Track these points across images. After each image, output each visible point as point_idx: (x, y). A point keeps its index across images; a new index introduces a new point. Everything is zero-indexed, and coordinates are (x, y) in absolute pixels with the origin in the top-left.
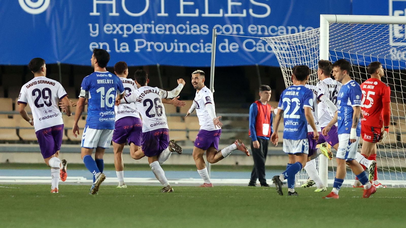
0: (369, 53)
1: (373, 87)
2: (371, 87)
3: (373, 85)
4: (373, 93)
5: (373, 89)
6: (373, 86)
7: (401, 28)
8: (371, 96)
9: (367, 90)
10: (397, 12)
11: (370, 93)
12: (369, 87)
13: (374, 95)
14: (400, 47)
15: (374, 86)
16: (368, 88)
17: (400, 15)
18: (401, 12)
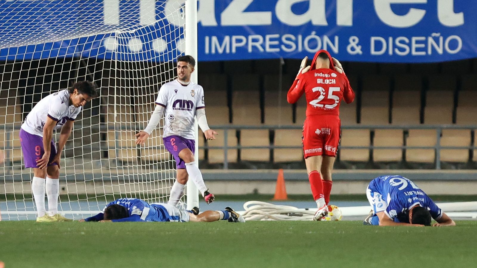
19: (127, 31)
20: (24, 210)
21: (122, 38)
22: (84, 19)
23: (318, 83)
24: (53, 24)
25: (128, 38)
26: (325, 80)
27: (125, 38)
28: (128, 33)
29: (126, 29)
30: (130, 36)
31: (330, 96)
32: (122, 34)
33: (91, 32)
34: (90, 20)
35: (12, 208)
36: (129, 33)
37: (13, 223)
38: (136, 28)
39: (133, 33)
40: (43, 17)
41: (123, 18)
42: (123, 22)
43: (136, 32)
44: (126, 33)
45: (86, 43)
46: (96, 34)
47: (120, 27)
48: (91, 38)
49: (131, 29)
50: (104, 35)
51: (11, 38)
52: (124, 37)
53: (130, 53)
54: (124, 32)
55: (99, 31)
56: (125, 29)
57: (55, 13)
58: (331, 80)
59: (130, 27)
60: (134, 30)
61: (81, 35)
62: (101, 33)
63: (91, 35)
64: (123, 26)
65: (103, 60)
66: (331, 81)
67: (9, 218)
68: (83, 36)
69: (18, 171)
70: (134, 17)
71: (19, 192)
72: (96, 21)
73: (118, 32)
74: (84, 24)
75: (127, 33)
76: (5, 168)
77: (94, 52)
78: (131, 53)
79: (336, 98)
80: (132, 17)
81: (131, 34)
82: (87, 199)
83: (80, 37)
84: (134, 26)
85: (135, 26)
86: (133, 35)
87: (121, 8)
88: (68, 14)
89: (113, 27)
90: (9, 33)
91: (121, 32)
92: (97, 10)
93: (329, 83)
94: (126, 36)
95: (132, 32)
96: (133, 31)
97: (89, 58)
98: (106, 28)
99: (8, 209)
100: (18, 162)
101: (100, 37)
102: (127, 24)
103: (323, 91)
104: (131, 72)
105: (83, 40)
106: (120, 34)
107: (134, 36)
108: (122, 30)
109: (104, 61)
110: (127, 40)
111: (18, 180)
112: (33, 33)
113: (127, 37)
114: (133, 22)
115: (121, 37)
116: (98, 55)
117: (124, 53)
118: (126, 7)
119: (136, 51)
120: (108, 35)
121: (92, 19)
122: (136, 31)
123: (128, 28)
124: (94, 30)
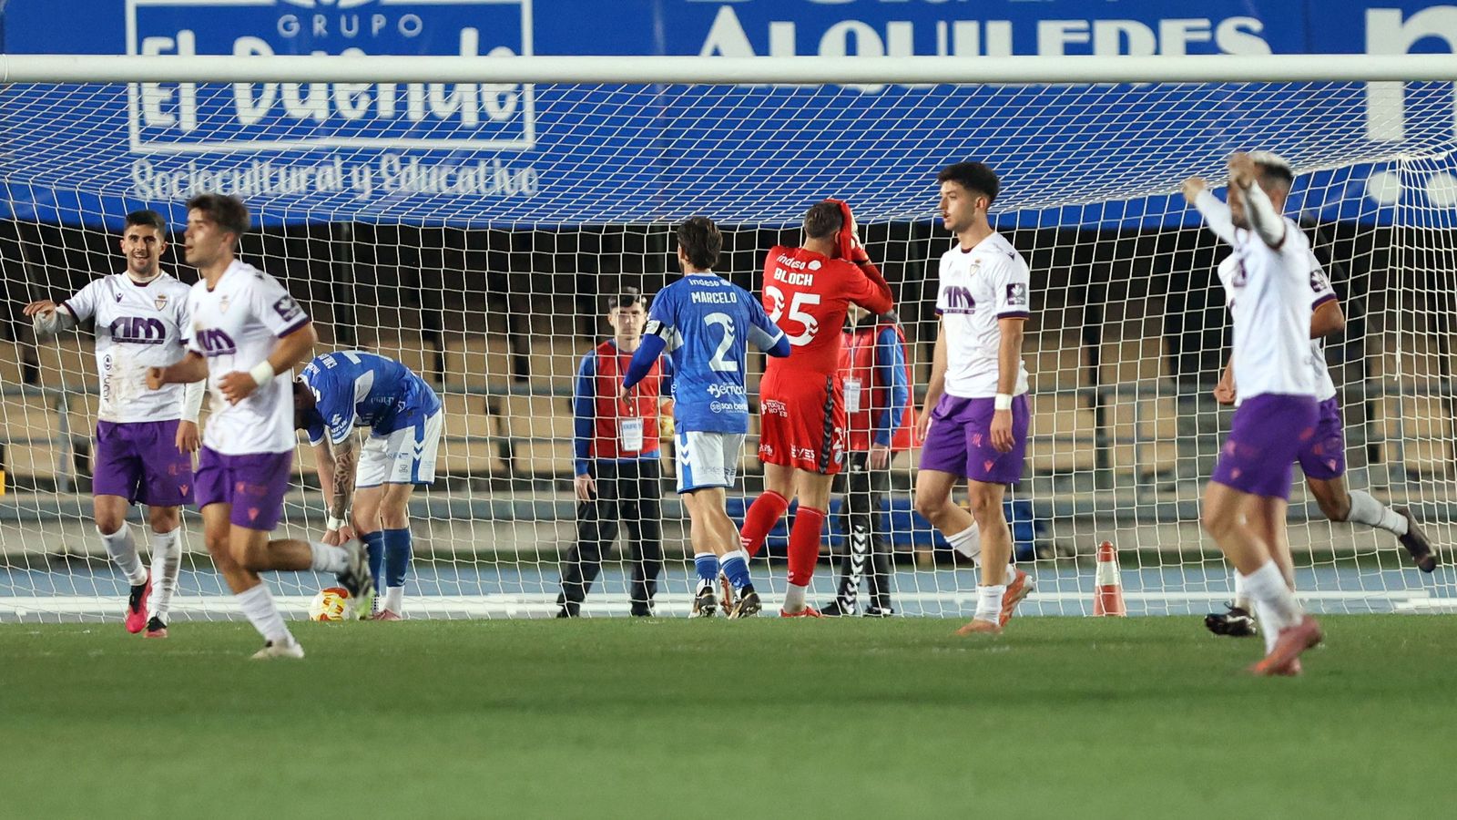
0: (72, 182)
1: (809, 280)
2: (801, 279)
3: (807, 271)
4: (814, 299)
5: (810, 284)
6: (807, 276)
7: (166, 95)
8: (804, 308)
9: (788, 290)
10: (153, 44)
11: (799, 298)
12: (794, 279)
13: (818, 303)
14: (174, 159)
15: (811, 276)
16: (793, 283)
17: (163, 52)
18: (167, 43)
19: (1428, 156)
20: (1181, 590)
21: (1416, 172)
22: (1322, 129)
23: (775, 277)
24: (1249, 140)
25: (1431, 172)
26: (791, 275)
27: (1423, 172)
28: (1429, 160)
29: (1425, 149)
30: (1434, 168)
31: (795, 315)
32: (1415, 162)
33: (1341, 158)
34: (1338, 130)
35: (1153, 585)
36: (1433, 159)
37: (1154, 620)
38: (1448, 147)
39: (1442, 161)
40: (1224, 124)
41: (1418, 124)
42: (1417, 134)
43: (1448, 158)
44: (1425, 161)
45: (1329, 185)
46: (1353, 163)
47: (1410, 145)
48: (1342, 174)
49: (1437, 150)
50: (1371, 165)
51: (1147, 174)
52: (1419, 169)
53: (1428, 207)
54: (1420, 158)
55: (1361, 155)
56: (1422, 151)
57: (1253, 115)
58: (802, 276)
59: (1433, 147)
60: (1445, 154)
61: (1318, 164)
62: (1366, 161)
63: (1341, 166)
64: (1417, 144)
65: (1373, 229)
66: (803, 280)
67: (1146, 610)
68: (1321, 168)
69: (1167, 496)
70: (1442, 121)
71: (1169, 546)
72: (1352, 133)
73: (1405, 157)
74: (1322, 141)
75: (1427, 160)
76: (1137, 487)
77: (1350, 208)
78: (1430, 209)
79: (808, 320)
80: (1438, 123)
81: (1437, 162)
82: (1334, 561)
83: (1315, 170)
84: (1443, 143)
85: (1447, 142)
86: (1441, 164)
87: (1407, 102)
88: (1283, 117)
89: (1391, 147)
90: (1144, 163)
91: (1414, 159)
92: (1354, 107)
93: (798, 283)
94: (1426, 168)
95: (1439, 159)
96: (1442, 156)
97: (1339, 223)
98: (1377, 148)
99: (1143, 588)
100: (1164, 473)
101: (1362, 170)
102: (1427, 139)
103: (779, 299)
104: (1439, 254)
105: (1323, 177)
106: (1410, 163)
107: (1445, 167)
108: (1416, 152)
109: (1375, 231)
110: (1428, 176)
111: (1167, 518)
112: (1200, 161)
113: (1428, 170)
114: (1440, 133)
115: (1413, 169)
116: (1359, 215)
117: (1414, 207)
118: (1424, 99)
119: (1442, 203)
120: (1381, 167)
121: (1343, 127)
122: (1449, 156)
123: (1430, 149)
124: (1349, 154)
